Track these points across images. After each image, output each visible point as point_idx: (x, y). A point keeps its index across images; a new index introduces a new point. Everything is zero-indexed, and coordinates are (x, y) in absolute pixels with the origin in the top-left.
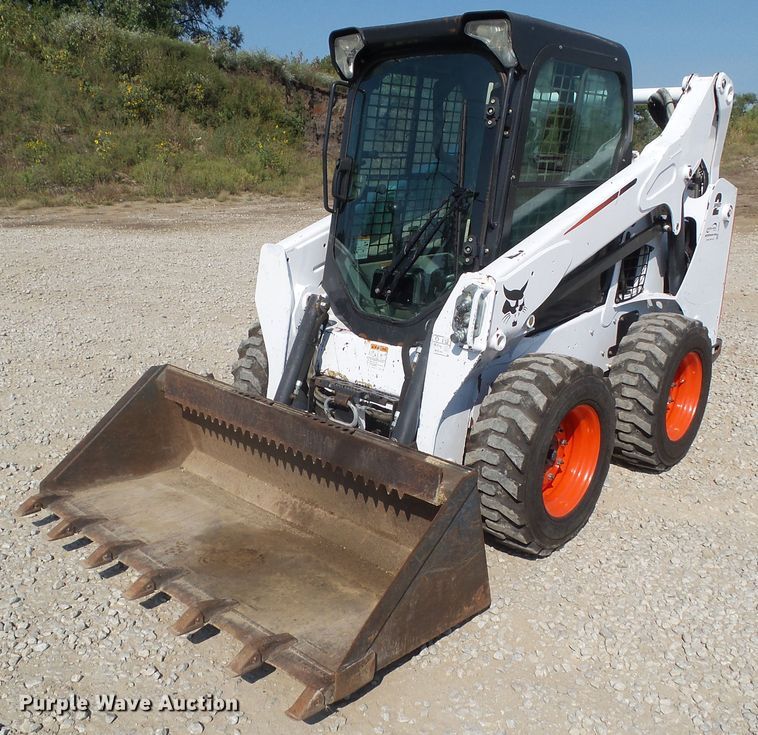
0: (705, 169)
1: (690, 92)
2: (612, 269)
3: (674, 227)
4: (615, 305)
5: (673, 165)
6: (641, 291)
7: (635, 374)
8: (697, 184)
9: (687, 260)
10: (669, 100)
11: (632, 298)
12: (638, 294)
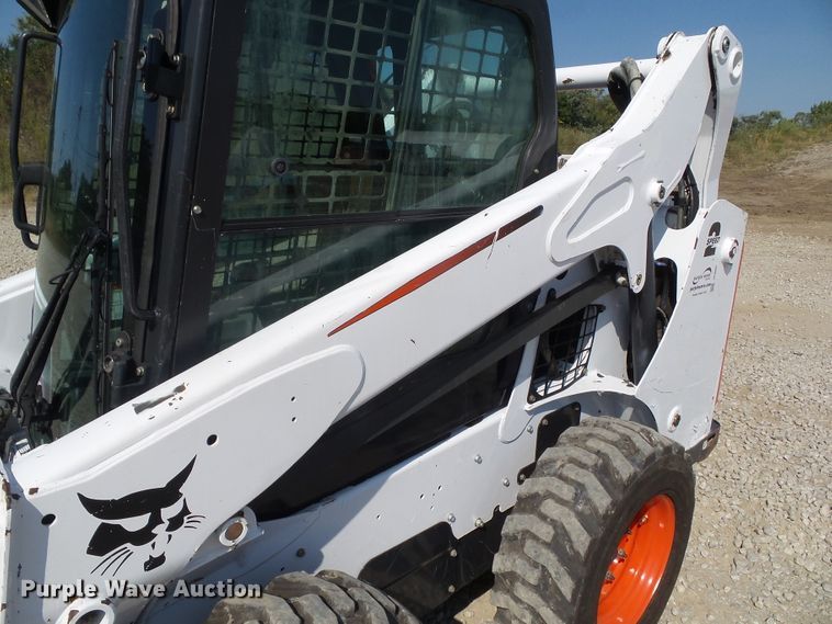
0: (694, 185)
1: (668, 61)
2: (520, 353)
3: (633, 281)
4: (528, 407)
5: (627, 179)
6: (583, 375)
7: (535, 565)
8: (680, 206)
9: (662, 321)
10: (635, 74)
11: (563, 388)
12: (576, 380)
